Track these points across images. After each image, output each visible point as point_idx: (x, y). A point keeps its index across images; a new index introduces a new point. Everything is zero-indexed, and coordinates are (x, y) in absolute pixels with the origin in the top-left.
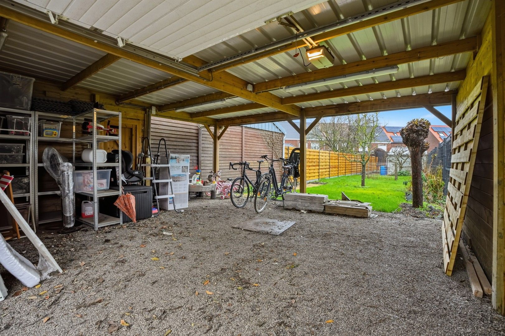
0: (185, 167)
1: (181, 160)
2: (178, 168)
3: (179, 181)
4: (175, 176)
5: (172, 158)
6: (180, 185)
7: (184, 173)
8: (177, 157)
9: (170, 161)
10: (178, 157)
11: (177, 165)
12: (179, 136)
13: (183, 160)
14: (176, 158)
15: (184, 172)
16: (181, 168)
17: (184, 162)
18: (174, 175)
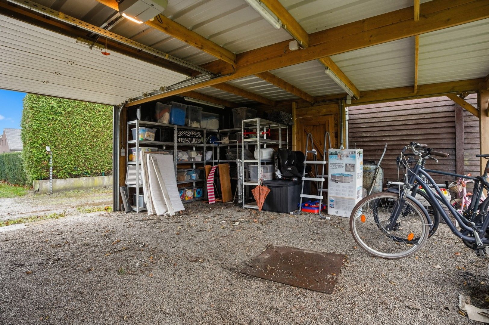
0: (350, 164)
1: (344, 156)
2: (340, 165)
3: (342, 182)
4: (337, 176)
5: (331, 154)
6: (343, 187)
7: (349, 173)
8: (337, 152)
9: (329, 157)
10: (339, 153)
11: (339, 162)
12: (411, 122)
13: (347, 156)
14: (336, 154)
15: (349, 171)
16: (344, 165)
17: (348, 158)
18: (335, 174)
